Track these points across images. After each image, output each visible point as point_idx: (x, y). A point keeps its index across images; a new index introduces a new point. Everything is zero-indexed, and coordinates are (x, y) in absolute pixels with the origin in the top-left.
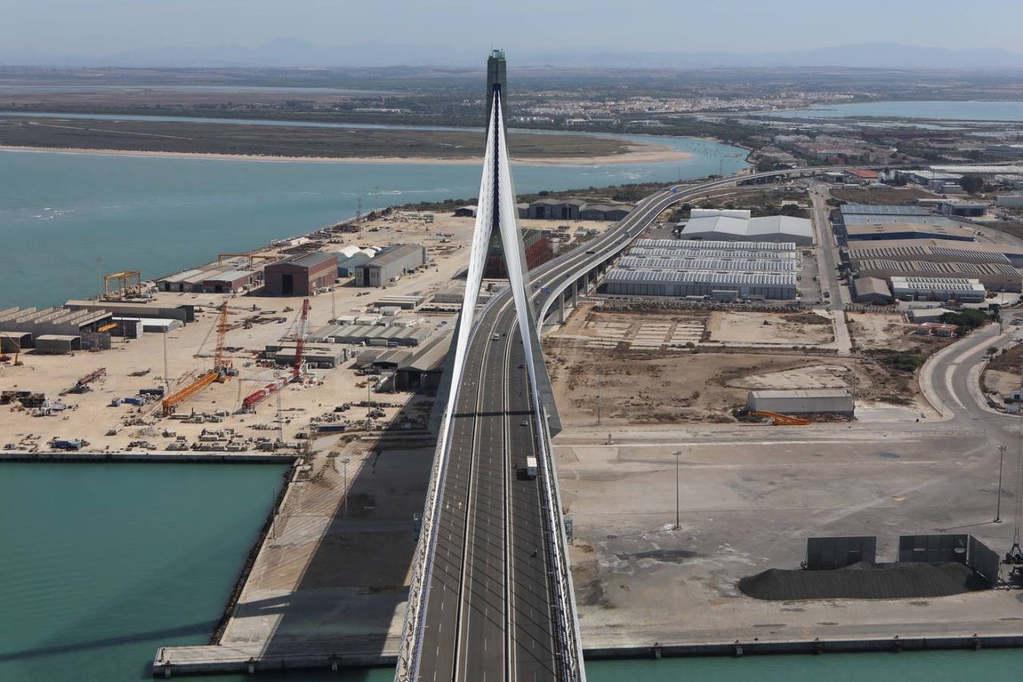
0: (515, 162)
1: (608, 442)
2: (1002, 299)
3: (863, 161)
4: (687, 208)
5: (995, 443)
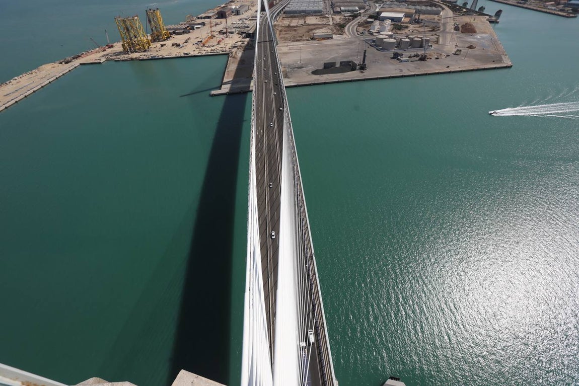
2: (362, 11)
5: (358, 42)
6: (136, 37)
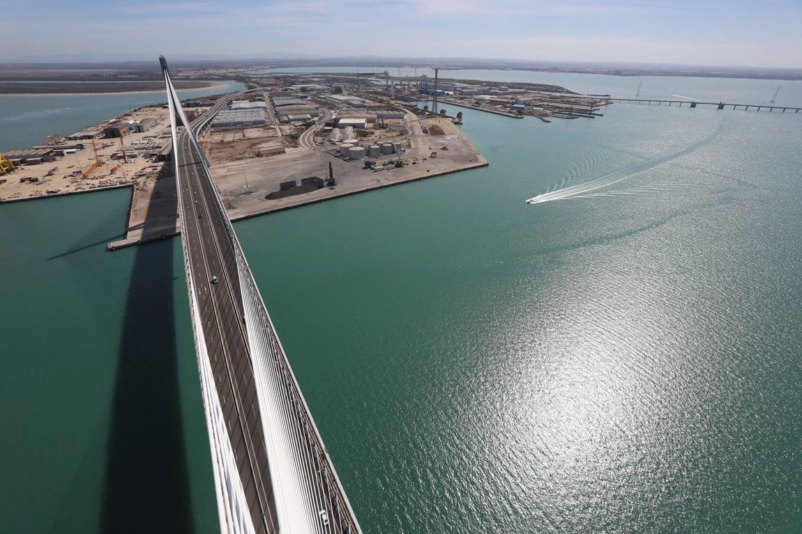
0: (177, 91)
1: (224, 167)
2: (315, 119)
4: (231, 101)
5: (319, 154)
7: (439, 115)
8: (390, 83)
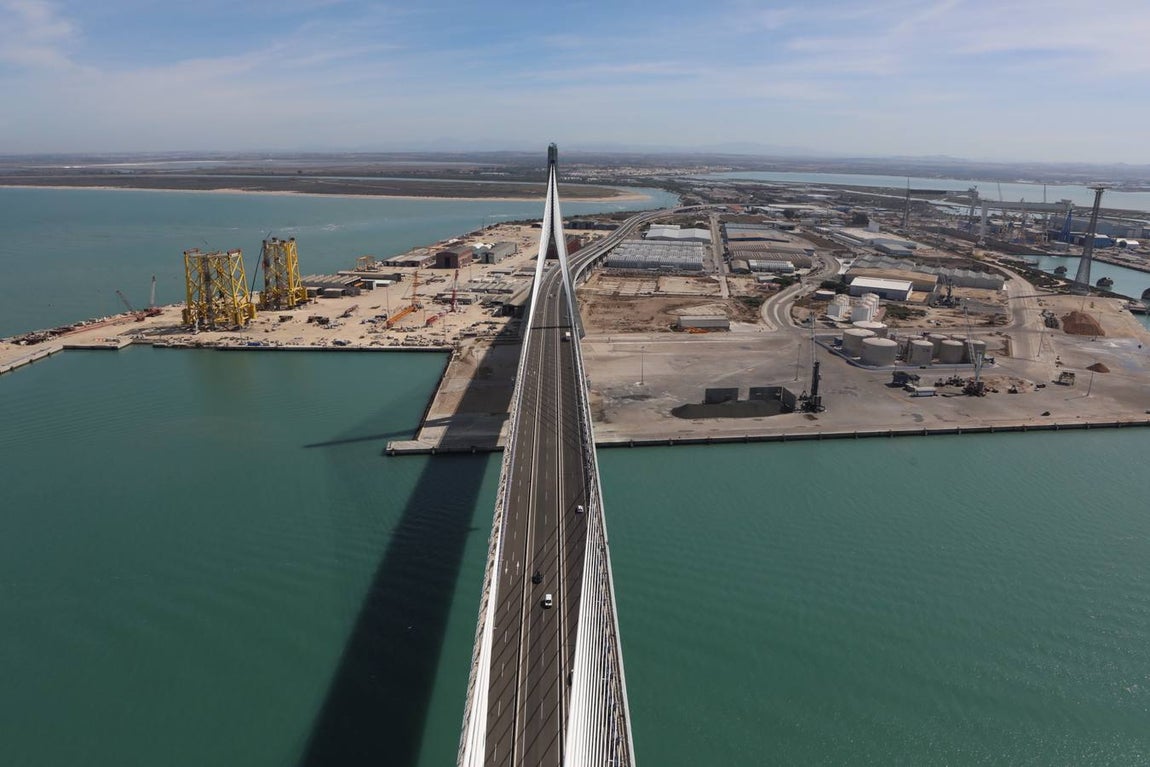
0: (562, 200)
1: (608, 341)
2: (803, 272)
3: (736, 201)
4: (649, 224)
5: (797, 343)
6: (222, 296)
7: (1093, 289)
8: (978, 212)
